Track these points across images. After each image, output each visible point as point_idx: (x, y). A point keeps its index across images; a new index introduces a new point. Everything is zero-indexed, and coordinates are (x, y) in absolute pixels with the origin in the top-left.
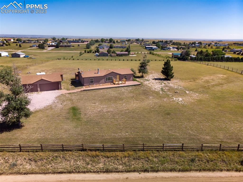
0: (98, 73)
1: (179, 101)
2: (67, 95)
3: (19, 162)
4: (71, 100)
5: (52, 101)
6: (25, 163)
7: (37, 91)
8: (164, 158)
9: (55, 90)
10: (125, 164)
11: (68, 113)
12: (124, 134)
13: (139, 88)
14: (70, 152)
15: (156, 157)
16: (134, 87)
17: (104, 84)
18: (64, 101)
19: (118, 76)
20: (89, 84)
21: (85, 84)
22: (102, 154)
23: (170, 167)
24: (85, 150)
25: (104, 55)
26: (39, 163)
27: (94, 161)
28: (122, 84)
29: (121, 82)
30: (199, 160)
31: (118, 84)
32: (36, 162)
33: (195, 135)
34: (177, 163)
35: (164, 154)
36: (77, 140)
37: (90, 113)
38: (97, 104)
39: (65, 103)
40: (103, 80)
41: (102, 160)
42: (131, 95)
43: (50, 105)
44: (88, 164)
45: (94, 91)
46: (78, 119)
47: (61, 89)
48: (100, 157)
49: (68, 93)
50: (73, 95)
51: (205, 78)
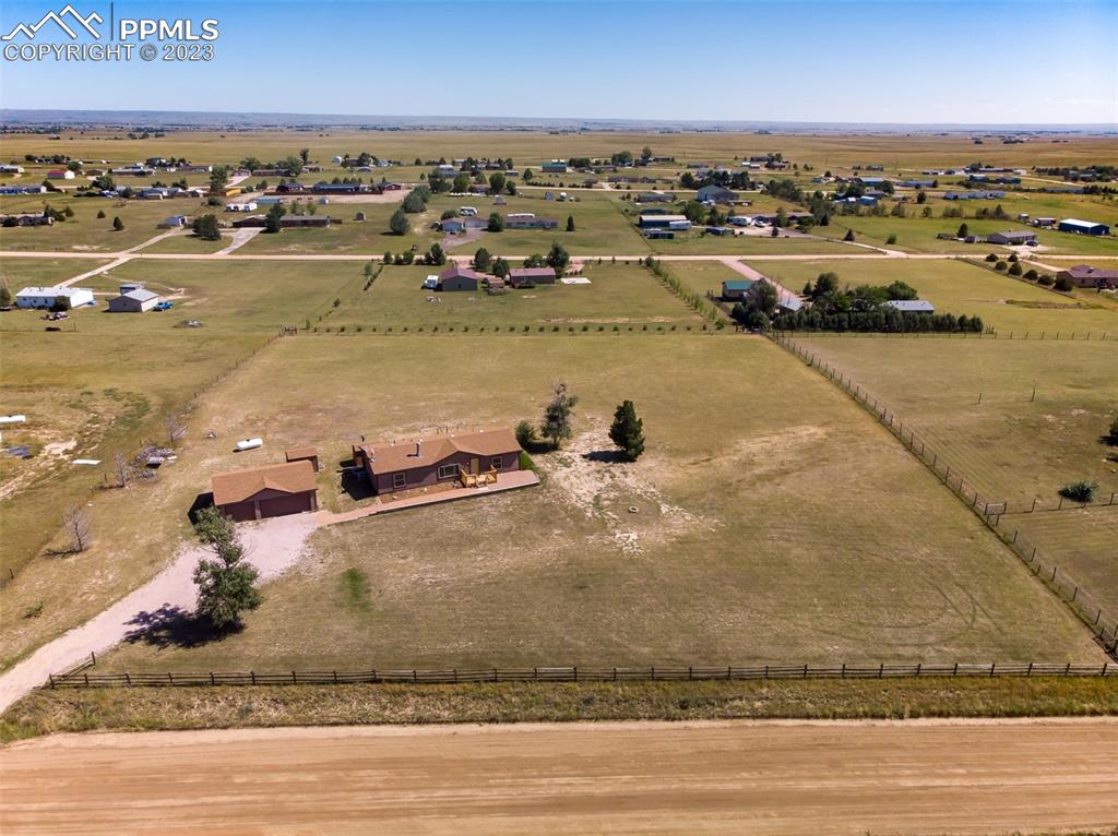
0: (417, 455)
1: (627, 545)
2: (335, 532)
3: (255, 705)
4: (344, 547)
5: (298, 554)
6: (266, 707)
7: (254, 518)
8: (533, 696)
9: (300, 512)
10: (455, 707)
11: (340, 589)
12: (463, 645)
13: (535, 495)
14: (350, 686)
15: (517, 694)
16: (519, 495)
17: (435, 487)
18: (327, 552)
19: (475, 462)
20: (391, 489)
21: (380, 491)
22: (413, 688)
23: (541, 712)
24: (380, 681)
25: (460, 286)
26: (293, 707)
27: (396, 703)
28: (484, 483)
29: (482, 478)
30: (601, 700)
31: (474, 486)
32: (286, 704)
33: (619, 645)
34: (556, 705)
35: (535, 688)
36: (362, 660)
37: (392, 588)
38: (411, 558)
39: (330, 560)
40: (433, 476)
41: (412, 700)
42: (504, 525)
43: (296, 567)
44: (385, 708)
45: (407, 515)
46: (365, 606)
47: (316, 509)
48: (409, 695)
49: (337, 524)
50: (348, 528)
51: (751, 446)
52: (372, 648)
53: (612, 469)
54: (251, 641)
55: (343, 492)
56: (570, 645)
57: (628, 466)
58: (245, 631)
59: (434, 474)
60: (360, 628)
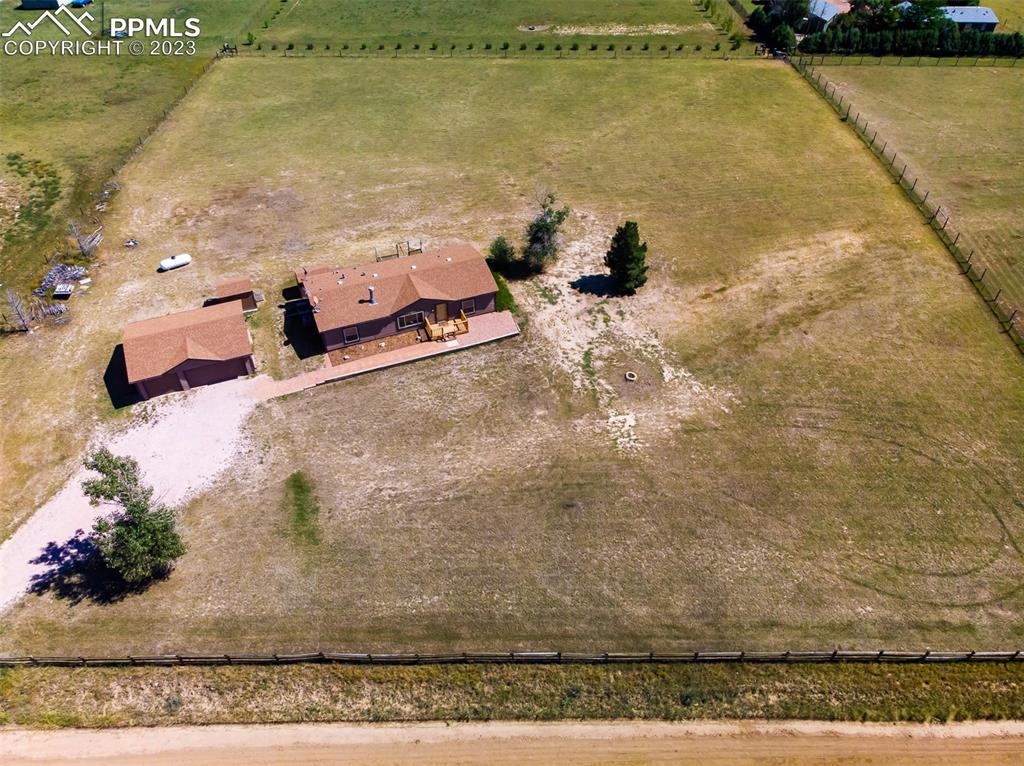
0: (371, 301)
1: (622, 436)
2: (277, 411)
3: (184, 695)
4: (287, 436)
5: (231, 450)
6: (198, 696)
7: (181, 389)
8: (508, 684)
9: (236, 377)
10: (418, 699)
11: (283, 506)
13: (513, 352)
14: (294, 667)
15: (491, 681)
16: (495, 352)
17: (394, 340)
18: (266, 447)
19: (441, 309)
20: (341, 345)
21: (329, 348)
22: (369, 671)
23: (519, 708)
24: (329, 661)
26: (229, 697)
27: (348, 693)
29: (450, 327)
31: (441, 338)
32: (221, 694)
33: (611, 603)
34: (536, 698)
35: (513, 672)
37: (344, 505)
38: (367, 455)
39: (271, 458)
40: (391, 327)
41: (368, 688)
42: (478, 400)
43: (230, 470)
44: (335, 700)
45: (361, 383)
46: (313, 536)
47: (254, 372)
48: (364, 681)
49: (278, 399)
50: (293, 404)
51: (773, 264)
52: (321, 605)
53: (606, 307)
54: (179, 593)
55: (286, 344)
56: (554, 602)
57: (625, 302)
58: (172, 575)
59: (393, 324)
60: (306, 573)
